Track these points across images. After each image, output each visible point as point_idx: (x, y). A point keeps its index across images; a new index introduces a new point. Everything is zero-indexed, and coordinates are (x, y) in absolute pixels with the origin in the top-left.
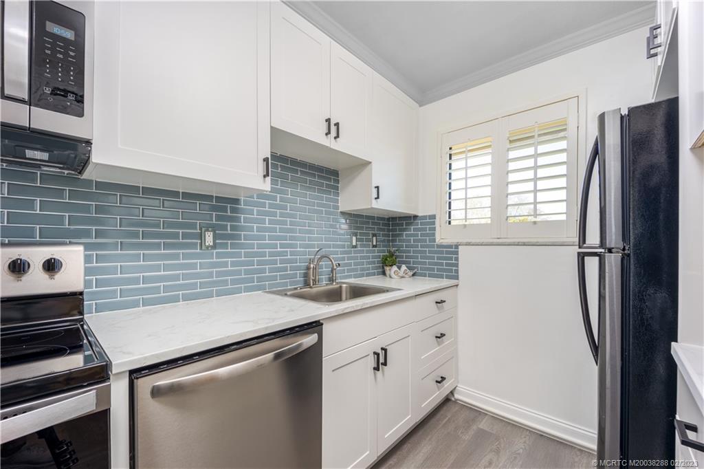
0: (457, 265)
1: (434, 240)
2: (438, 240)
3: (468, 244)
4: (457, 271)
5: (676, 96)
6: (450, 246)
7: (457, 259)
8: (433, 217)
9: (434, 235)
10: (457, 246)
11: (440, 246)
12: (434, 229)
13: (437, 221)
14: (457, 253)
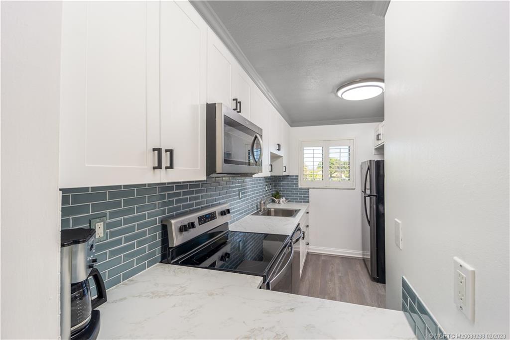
0: (308, 197)
1: (298, 186)
2: (300, 186)
3: (314, 188)
4: (308, 199)
5: (383, 159)
6: (306, 189)
7: (308, 194)
8: (298, 176)
9: (298, 184)
10: (308, 189)
11: (300, 189)
12: (298, 181)
13: (299, 178)
14: (309, 192)
